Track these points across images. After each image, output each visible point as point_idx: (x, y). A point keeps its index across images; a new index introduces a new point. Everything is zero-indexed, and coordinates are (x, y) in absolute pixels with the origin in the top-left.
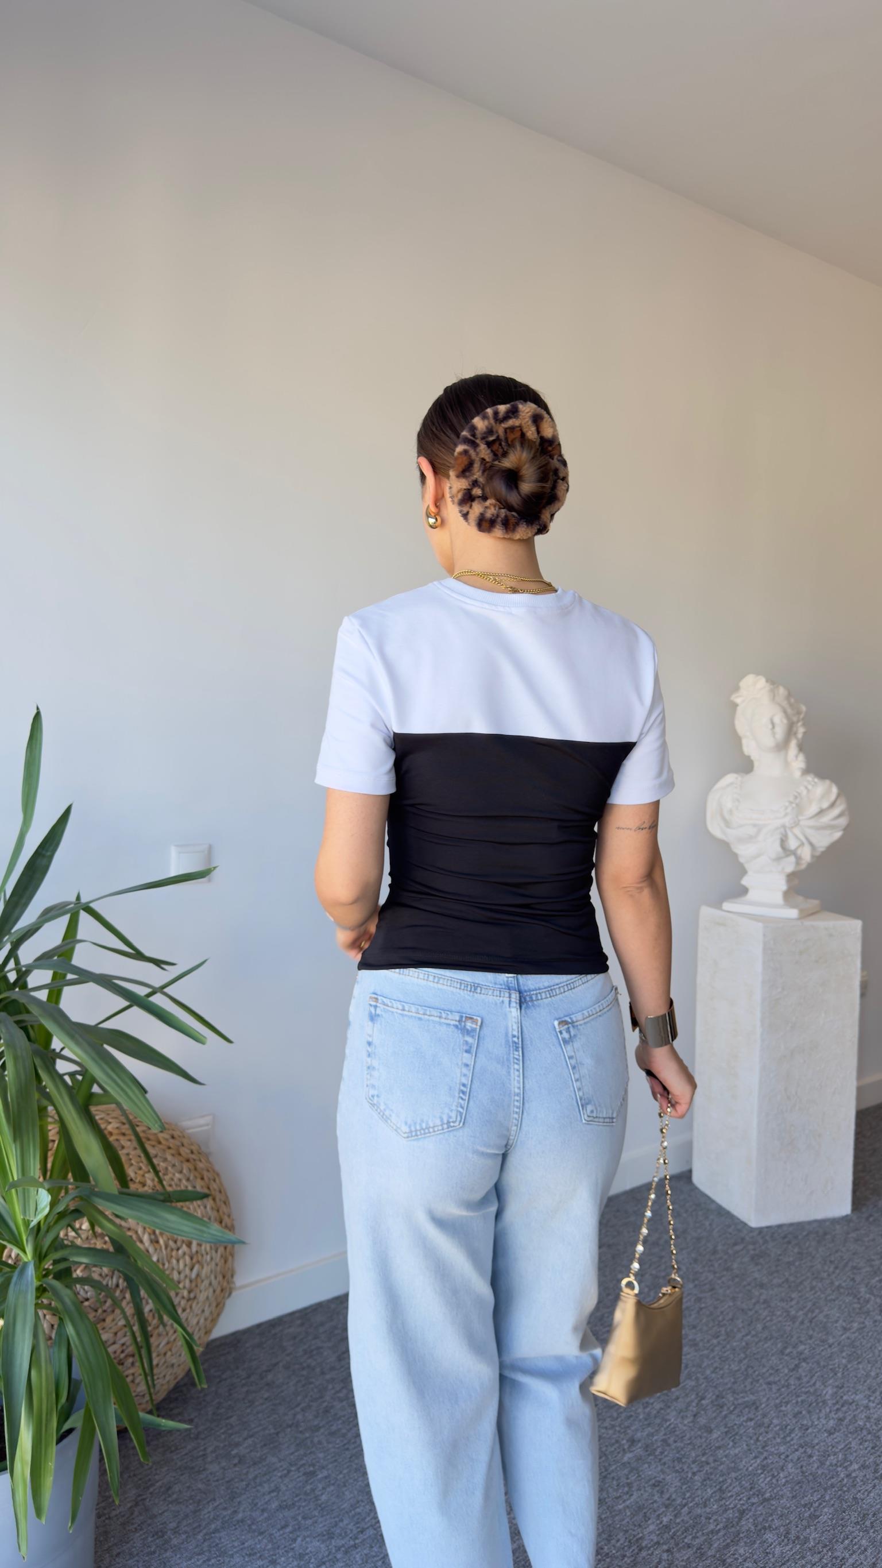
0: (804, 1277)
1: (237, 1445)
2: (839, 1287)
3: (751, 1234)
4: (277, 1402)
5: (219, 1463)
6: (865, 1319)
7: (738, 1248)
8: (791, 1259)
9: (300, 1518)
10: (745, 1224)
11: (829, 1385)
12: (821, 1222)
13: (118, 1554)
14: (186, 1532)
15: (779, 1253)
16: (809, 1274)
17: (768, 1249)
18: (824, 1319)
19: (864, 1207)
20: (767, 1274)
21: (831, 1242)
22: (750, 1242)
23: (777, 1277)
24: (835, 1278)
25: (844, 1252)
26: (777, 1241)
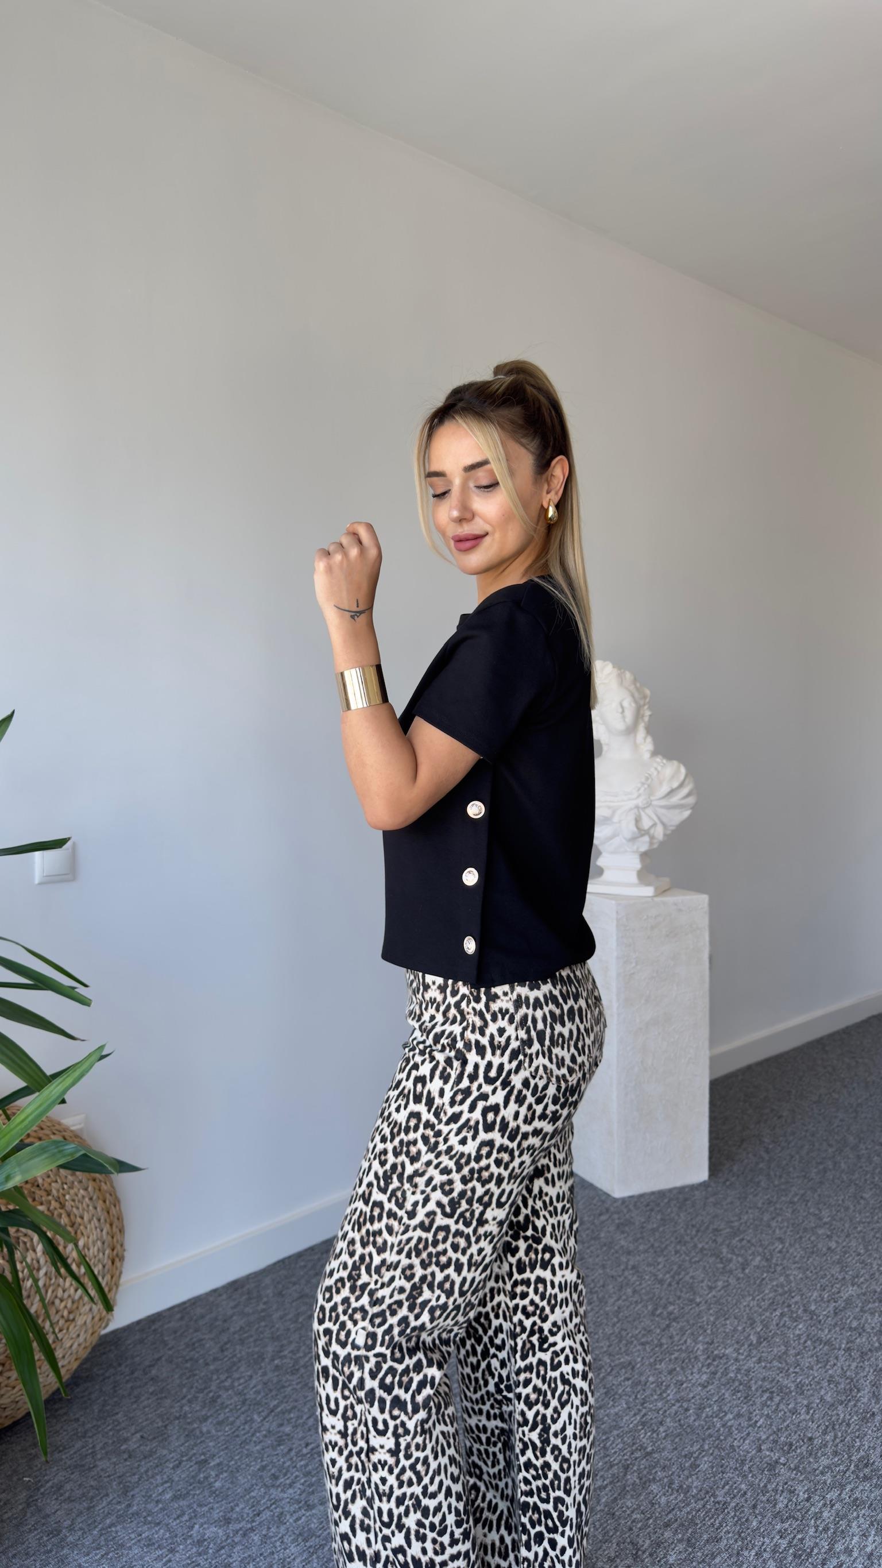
0: (668, 1242)
1: (126, 1440)
2: (702, 1249)
3: (615, 1205)
4: (163, 1395)
5: (110, 1459)
6: (729, 1277)
7: (603, 1218)
8: (655, 1226)
9: (195, 1506)
10: (608, 1195)
11: (701, 1341)
12: (681, 1190)
13: (14, 1556)
14: (81, 1529)
15: (643, 1220)
16: (673, 1239)
17: (632, 1218)
18: (690, 1280)
19: (720, 1172)
20: (632, 1242)
21: (691, 1207)
22: (614, 1211)
23: (642, 1243)
24: (698, 1241)
25: (704, 1216)
26: (640, 1209)
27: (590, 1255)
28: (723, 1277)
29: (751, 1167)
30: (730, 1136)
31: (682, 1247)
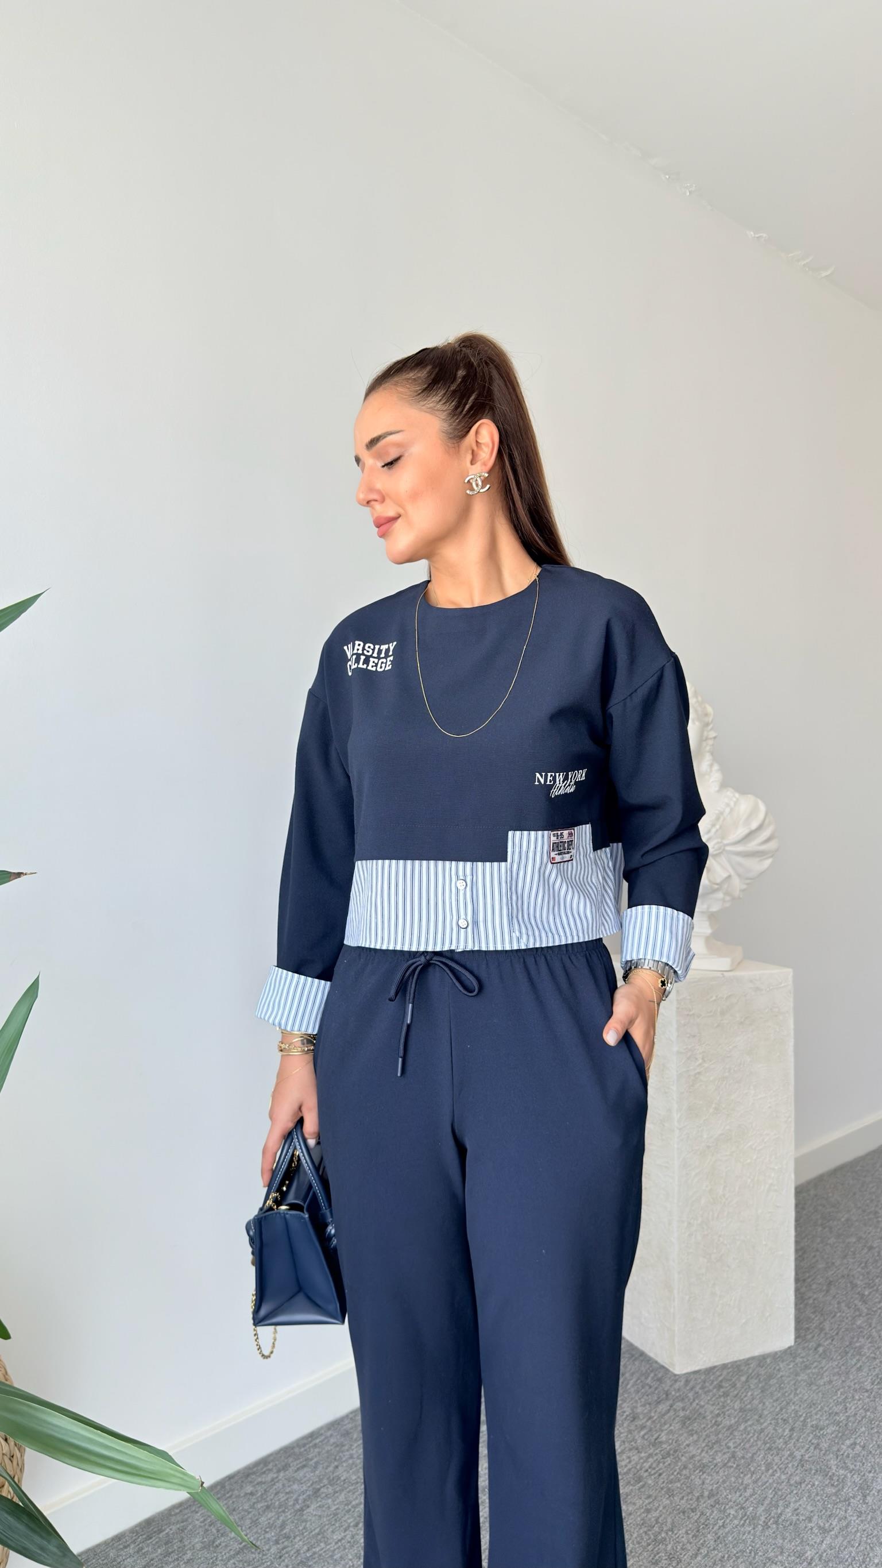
2: (802, 1462)
3: (677, 1386)
6: (846, 1512)
7: (663, 1407)
8: (733, 1421)
10: (667, 1371)
12: (761, 1360)
15: (718, 1412)
16: (759, 1443)
17: (702, 1407)
18: (793, 1517)
19: (808, 1332)
20: (706, 1448)
21: (778, 1390)
22: (677, 1397)
23: (720, 1451)
24: (795, 1447)
25: (797, 1404)
26: (711, 1393)
27: (650, 1473)
28: (838, 1510)
29: (847, 1324)
30: (813, 1278)
31: (775, 1458)
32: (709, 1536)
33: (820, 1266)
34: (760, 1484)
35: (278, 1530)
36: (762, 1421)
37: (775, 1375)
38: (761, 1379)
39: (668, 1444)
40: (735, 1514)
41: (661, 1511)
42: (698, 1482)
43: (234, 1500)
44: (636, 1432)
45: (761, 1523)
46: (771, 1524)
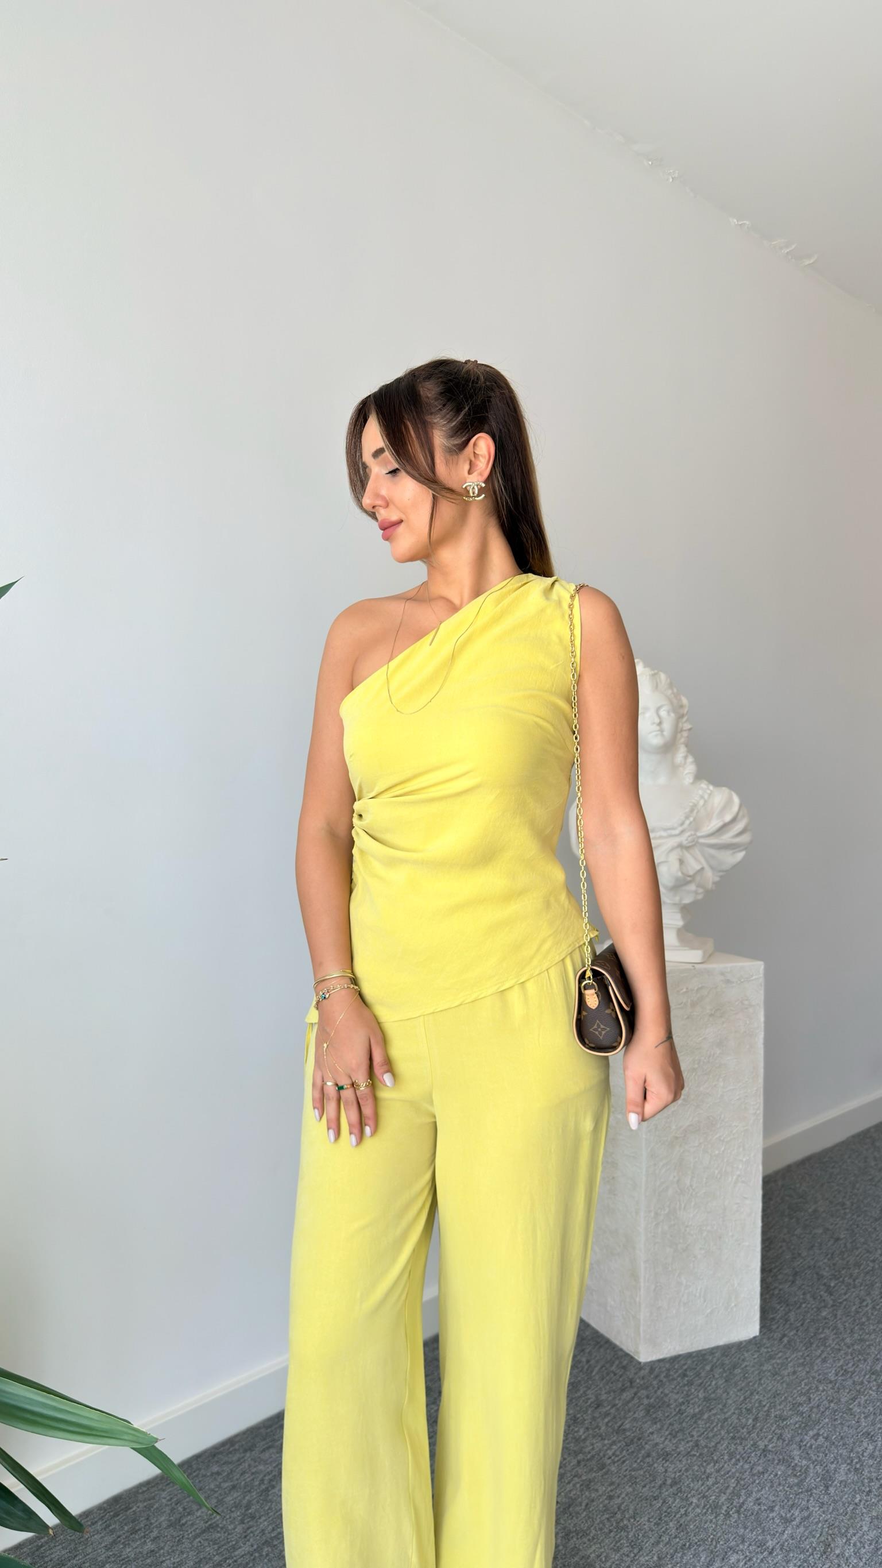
2: (765, 1452)
6: (808, 1501)
7: (627, 1395)
8: (697, 1410)
10: (632, 1358)
12: (726, 1350)
15: (682, 1400)
16: (723, 1433)
17: (666, 1395)
18: (755, 1507)
19: (773, 1323)
20: (669, 1437)
21: (742, 1379)
22: (641, 1385)
23: (683, 1440)
24: (758, 1437)
25: (761, 1394)
26: (675, 1382)
27: (612, 1460)
28: (800, 1501)
29: (812, 1315)
30: (779, 1268)
31: (738, 1447)
32: (671, 1524)
33: (787, 1257)
34: (722, 1473)
35: (243, 1511)
36: (726, 1410)
37: (738, 1366)
38: (726, 1369)
39: (631, 1432)
40: (697, 1502)
41: (623, 1498)
42: (661, 1469)
43: (200, 1479)
44: (599, 1420)
45: (723, 1512)
46: (733, 1513)
